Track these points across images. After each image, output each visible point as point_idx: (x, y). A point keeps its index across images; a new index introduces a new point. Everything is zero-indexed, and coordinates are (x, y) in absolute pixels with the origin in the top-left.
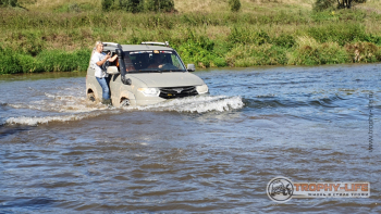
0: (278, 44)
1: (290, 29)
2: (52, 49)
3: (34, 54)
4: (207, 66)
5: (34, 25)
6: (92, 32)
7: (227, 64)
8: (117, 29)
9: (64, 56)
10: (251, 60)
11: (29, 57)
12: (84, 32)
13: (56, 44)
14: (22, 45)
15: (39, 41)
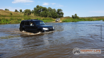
0: (19, 20)
1: (20, 18)
4: (6, 23)
7: (10, 23)
10: (14, 22)
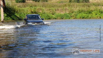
2: (58, 13)
3: (53, 14)
5: (53, 7)
6: (68, 8)
8: (75, 7)
9: (61, 15)
11: (52, 15)
12: (66, 8)
13: (59, 12)
14: (50, 12)
15: (54, 11)
